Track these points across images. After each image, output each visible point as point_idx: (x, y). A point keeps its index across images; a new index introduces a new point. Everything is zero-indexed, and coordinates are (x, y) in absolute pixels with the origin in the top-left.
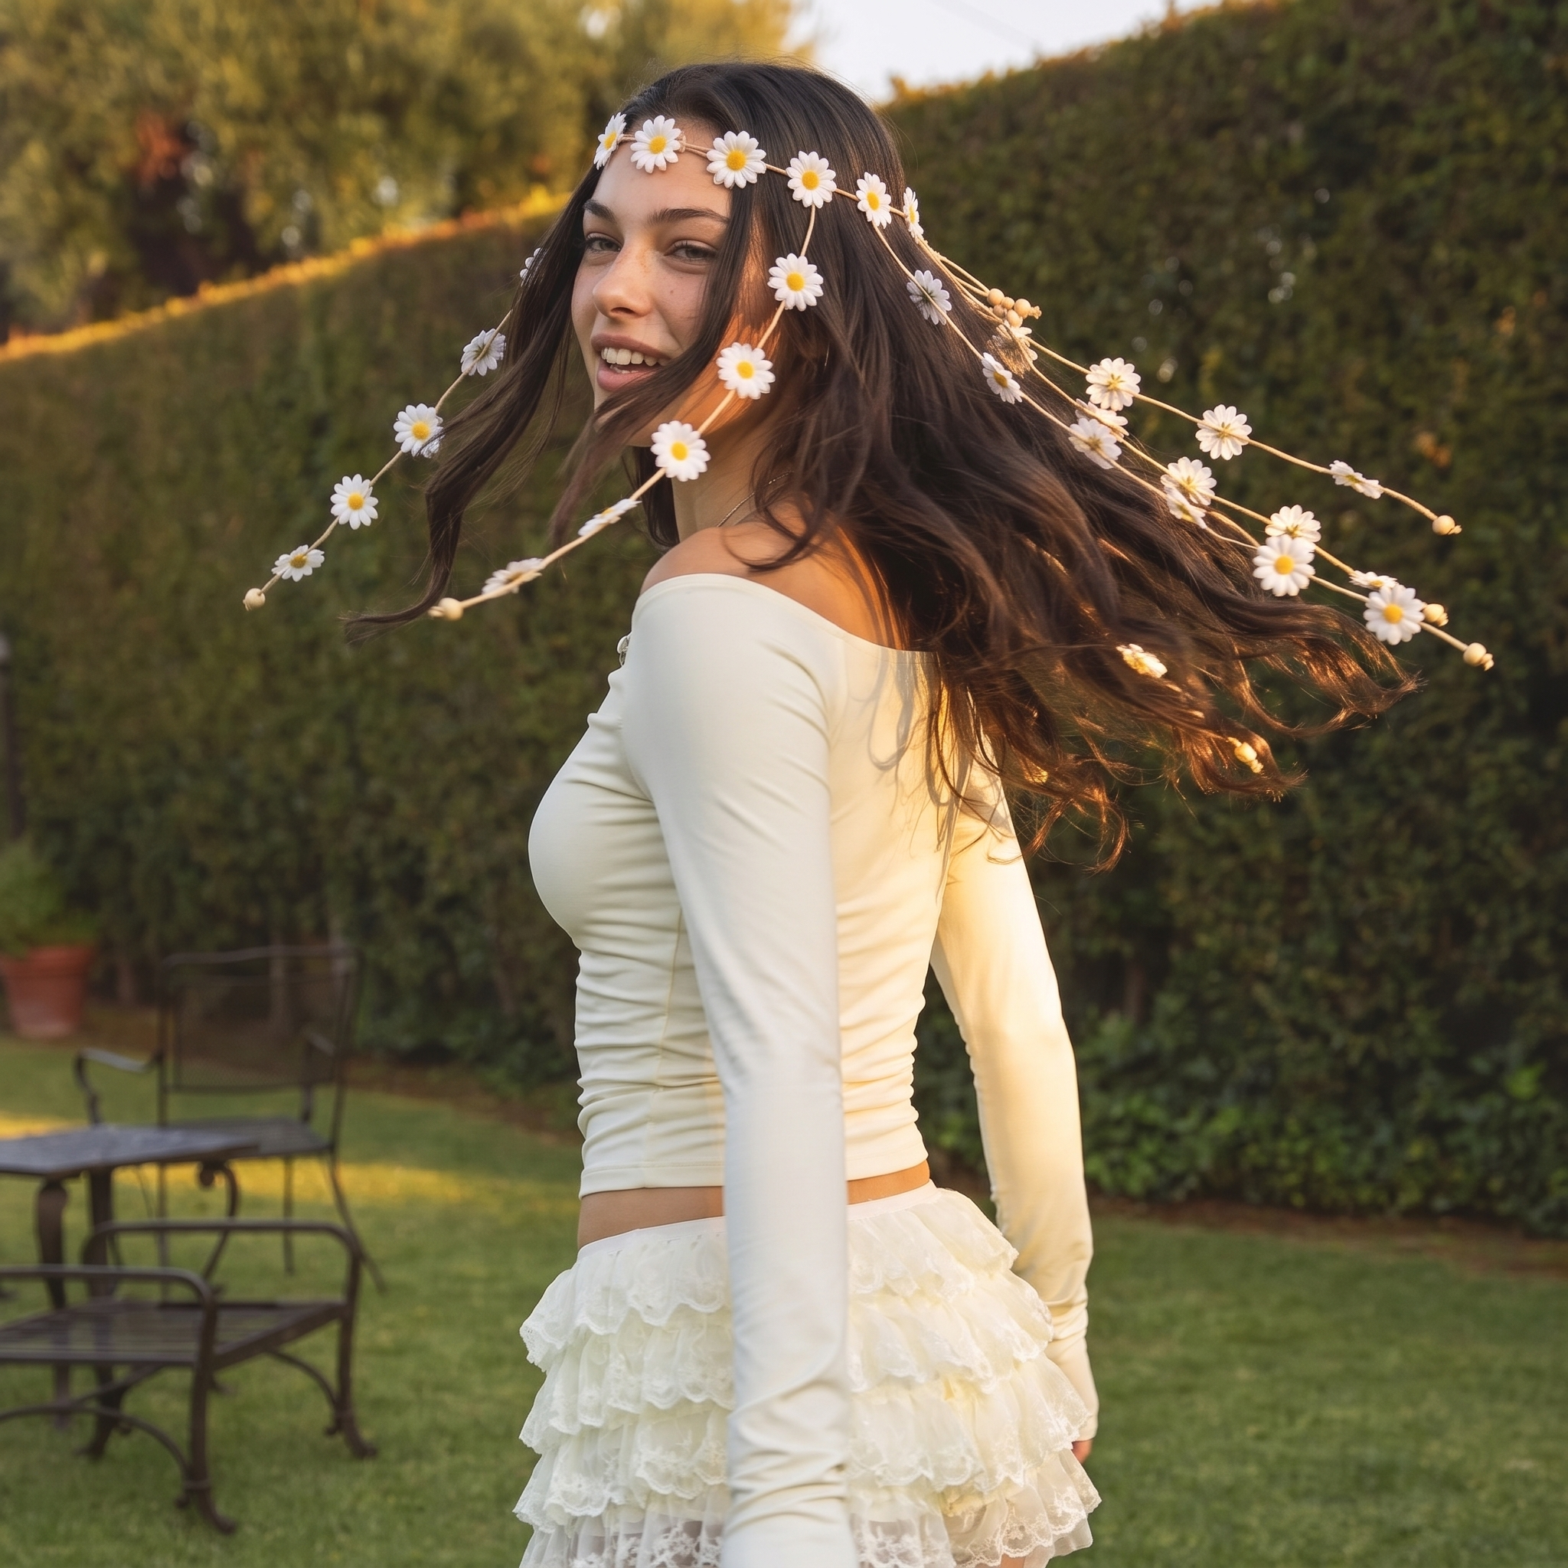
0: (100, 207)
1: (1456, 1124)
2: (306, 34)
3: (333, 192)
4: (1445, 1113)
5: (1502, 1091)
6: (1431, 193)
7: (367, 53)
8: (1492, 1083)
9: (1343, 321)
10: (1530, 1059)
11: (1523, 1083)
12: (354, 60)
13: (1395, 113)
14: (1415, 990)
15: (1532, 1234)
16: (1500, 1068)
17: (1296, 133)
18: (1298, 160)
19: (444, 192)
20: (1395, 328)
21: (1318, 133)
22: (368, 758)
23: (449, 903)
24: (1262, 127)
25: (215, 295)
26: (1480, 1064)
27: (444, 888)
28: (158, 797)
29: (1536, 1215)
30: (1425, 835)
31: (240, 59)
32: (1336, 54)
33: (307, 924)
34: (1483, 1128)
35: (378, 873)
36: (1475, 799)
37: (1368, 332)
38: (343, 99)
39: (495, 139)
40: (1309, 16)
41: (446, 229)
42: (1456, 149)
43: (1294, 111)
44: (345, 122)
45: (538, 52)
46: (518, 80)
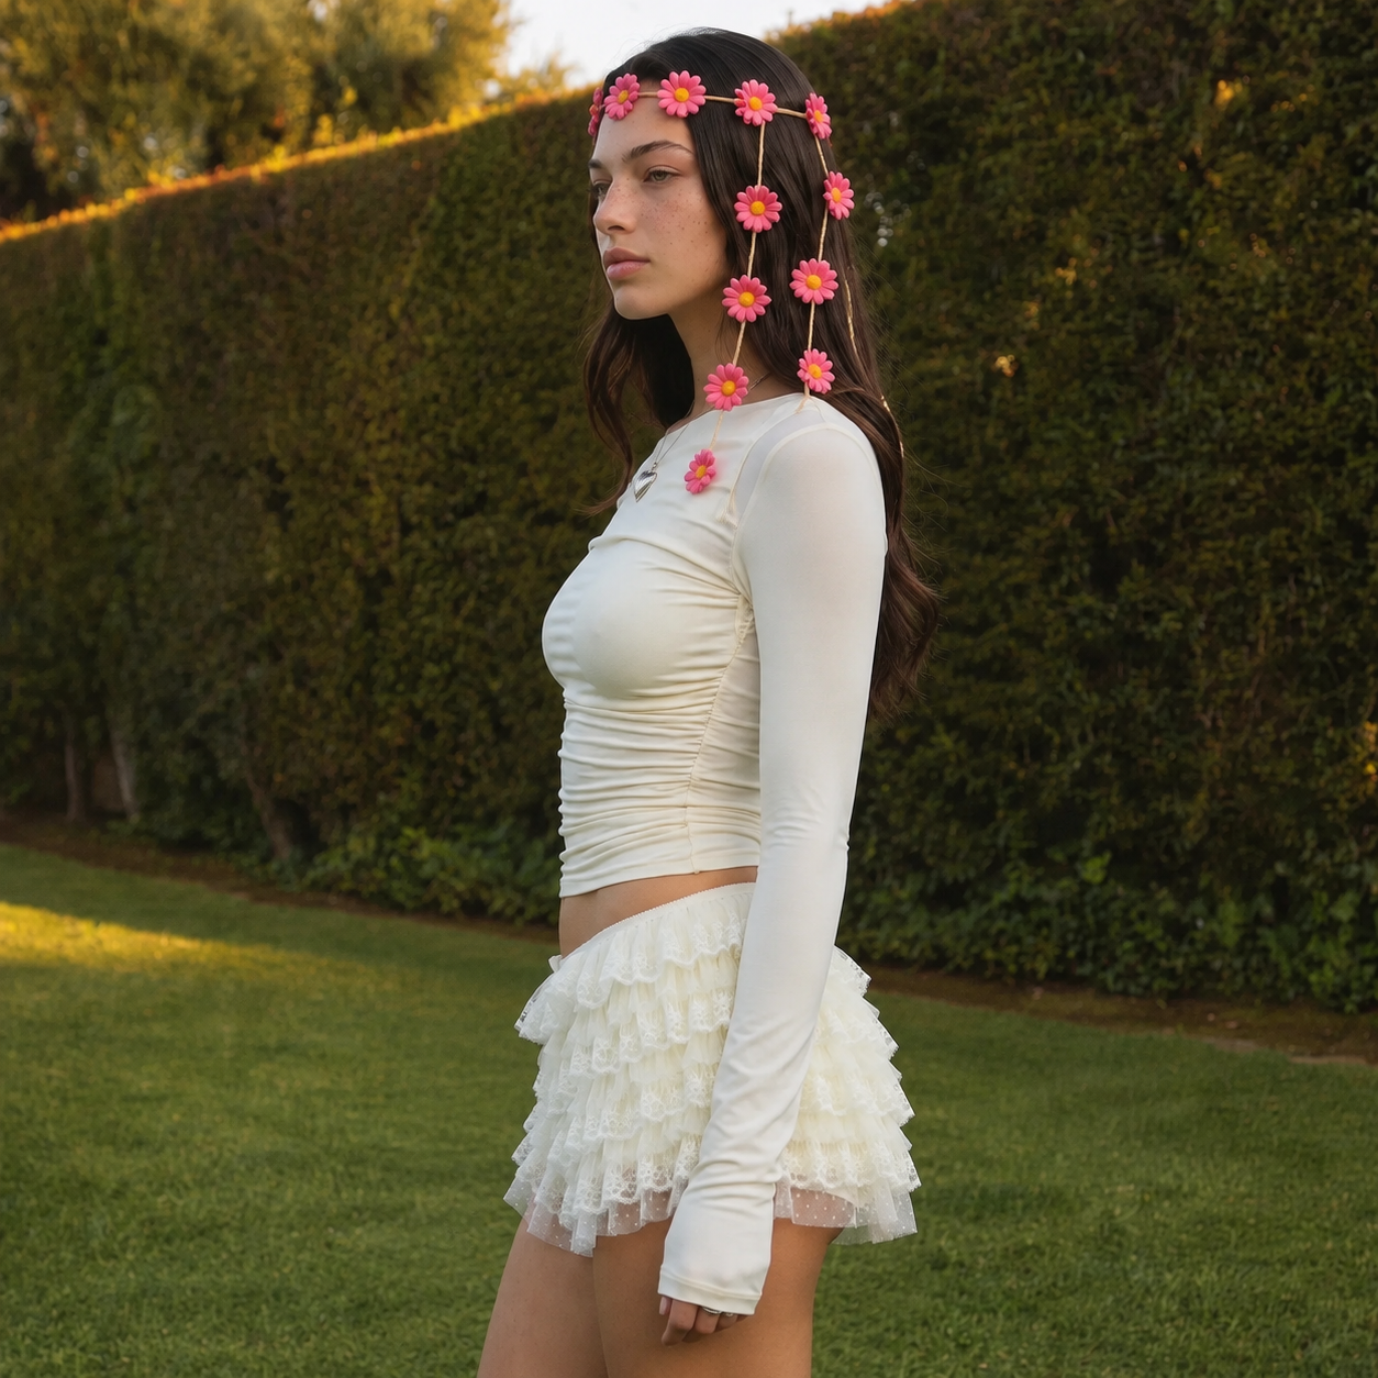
2: (84, 19)
3: (108, 143)
5: (1075, 877)
6: (1005, 169)
7: (134, 33)
8: (1068, 870)
10: (1098, 851)
11: (1094, 871)
12: (124, 41)
13: (974, 106)
16: (1074, 858)
17: (895, 119)
18: (900, 138)
19: (197, 143)
20: (981, 274)
21: (911, 120)
24: (866, 114)
26: (1058, 856)
29: (1109, 977)
31: (30, 40)
32: (927, 59)
34: (1061, 906)
37: (956, 277)
38: (116, 68)
39: (237, 105)
40: (905, 29)
41: (202, 181)
42: (1024, 135)
43: (893, 105)
44: (116, 88)
45: (274, 35)
46: (257, 56)
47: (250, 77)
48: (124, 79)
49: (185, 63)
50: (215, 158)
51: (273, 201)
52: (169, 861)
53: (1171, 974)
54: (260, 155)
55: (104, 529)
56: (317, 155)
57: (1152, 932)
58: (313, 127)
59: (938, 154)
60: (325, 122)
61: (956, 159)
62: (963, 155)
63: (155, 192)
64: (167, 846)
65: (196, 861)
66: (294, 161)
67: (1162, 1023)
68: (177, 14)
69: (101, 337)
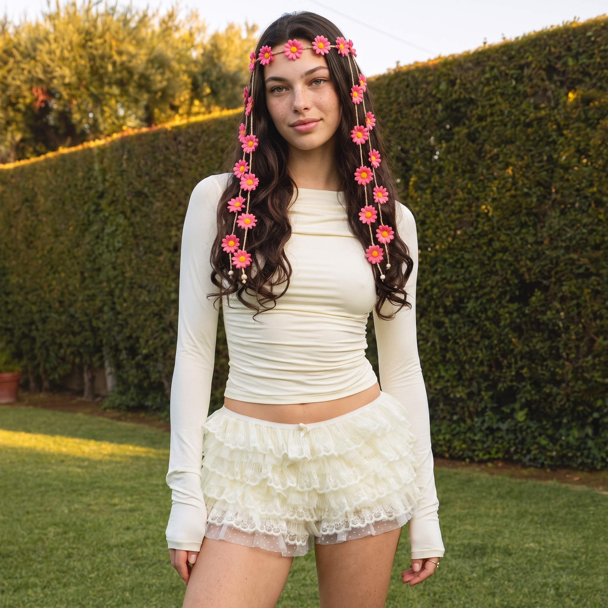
0: (19, 117)
1: (499, 429)
2: (92, 58)
3: (103, 112)
4: (495, 426)
5: (513, 418)
6: (484, 128)
8: (511, 415)
9: (456, 169)
10: (521, 409)
11: (521, 416)
12: (110, 68)
13: (473, 102)
14: (484, 385)
15: (524, 466)
16: (513, 411)
17: (440, 107)
18: (440, 115)
19: (141, 113)
20: (473, 171)
21: (447, 108)
22: (118, 308)
23: (146, 357)
24: (429, 105)
25: (63, 150)
26: (506, 410)
27: (145, 352)
28: (44, 321)
29: (526, 459)
30: (486, 335)
31: (70, 67)
32: (452, 83)
33: (97, 364)
34: (507, 430)
35: (121, 346)
36: (502, 323)
37: (464, 172)
38: (106, 80)
39: (159, 94)
40: (444, 70)
41: (144, 130)
42: (492, 114)
43: (439, 101)
44: (106, 89)
45: (175, 65)
46: (168, 74)
47: (165, 83)
48: (110, 84)
49: (136, 77)
50: (149, 120)
51: (175, 139)
52: (129, 415)
53: (552, 458)
54: (169, 118)
55: (102, 276)
56: (193, 119)
57: (544, 442)
58: (191, 104)
59: (456, 122)
60: (197, 102)
61: (464, 124)
62: (467, 122)
63: (126, 134)
64: (129, 409)
65: (142, 415)
66: (184, 122)
67: (547, 478)
68: (132, 57)
69: (101, 196)
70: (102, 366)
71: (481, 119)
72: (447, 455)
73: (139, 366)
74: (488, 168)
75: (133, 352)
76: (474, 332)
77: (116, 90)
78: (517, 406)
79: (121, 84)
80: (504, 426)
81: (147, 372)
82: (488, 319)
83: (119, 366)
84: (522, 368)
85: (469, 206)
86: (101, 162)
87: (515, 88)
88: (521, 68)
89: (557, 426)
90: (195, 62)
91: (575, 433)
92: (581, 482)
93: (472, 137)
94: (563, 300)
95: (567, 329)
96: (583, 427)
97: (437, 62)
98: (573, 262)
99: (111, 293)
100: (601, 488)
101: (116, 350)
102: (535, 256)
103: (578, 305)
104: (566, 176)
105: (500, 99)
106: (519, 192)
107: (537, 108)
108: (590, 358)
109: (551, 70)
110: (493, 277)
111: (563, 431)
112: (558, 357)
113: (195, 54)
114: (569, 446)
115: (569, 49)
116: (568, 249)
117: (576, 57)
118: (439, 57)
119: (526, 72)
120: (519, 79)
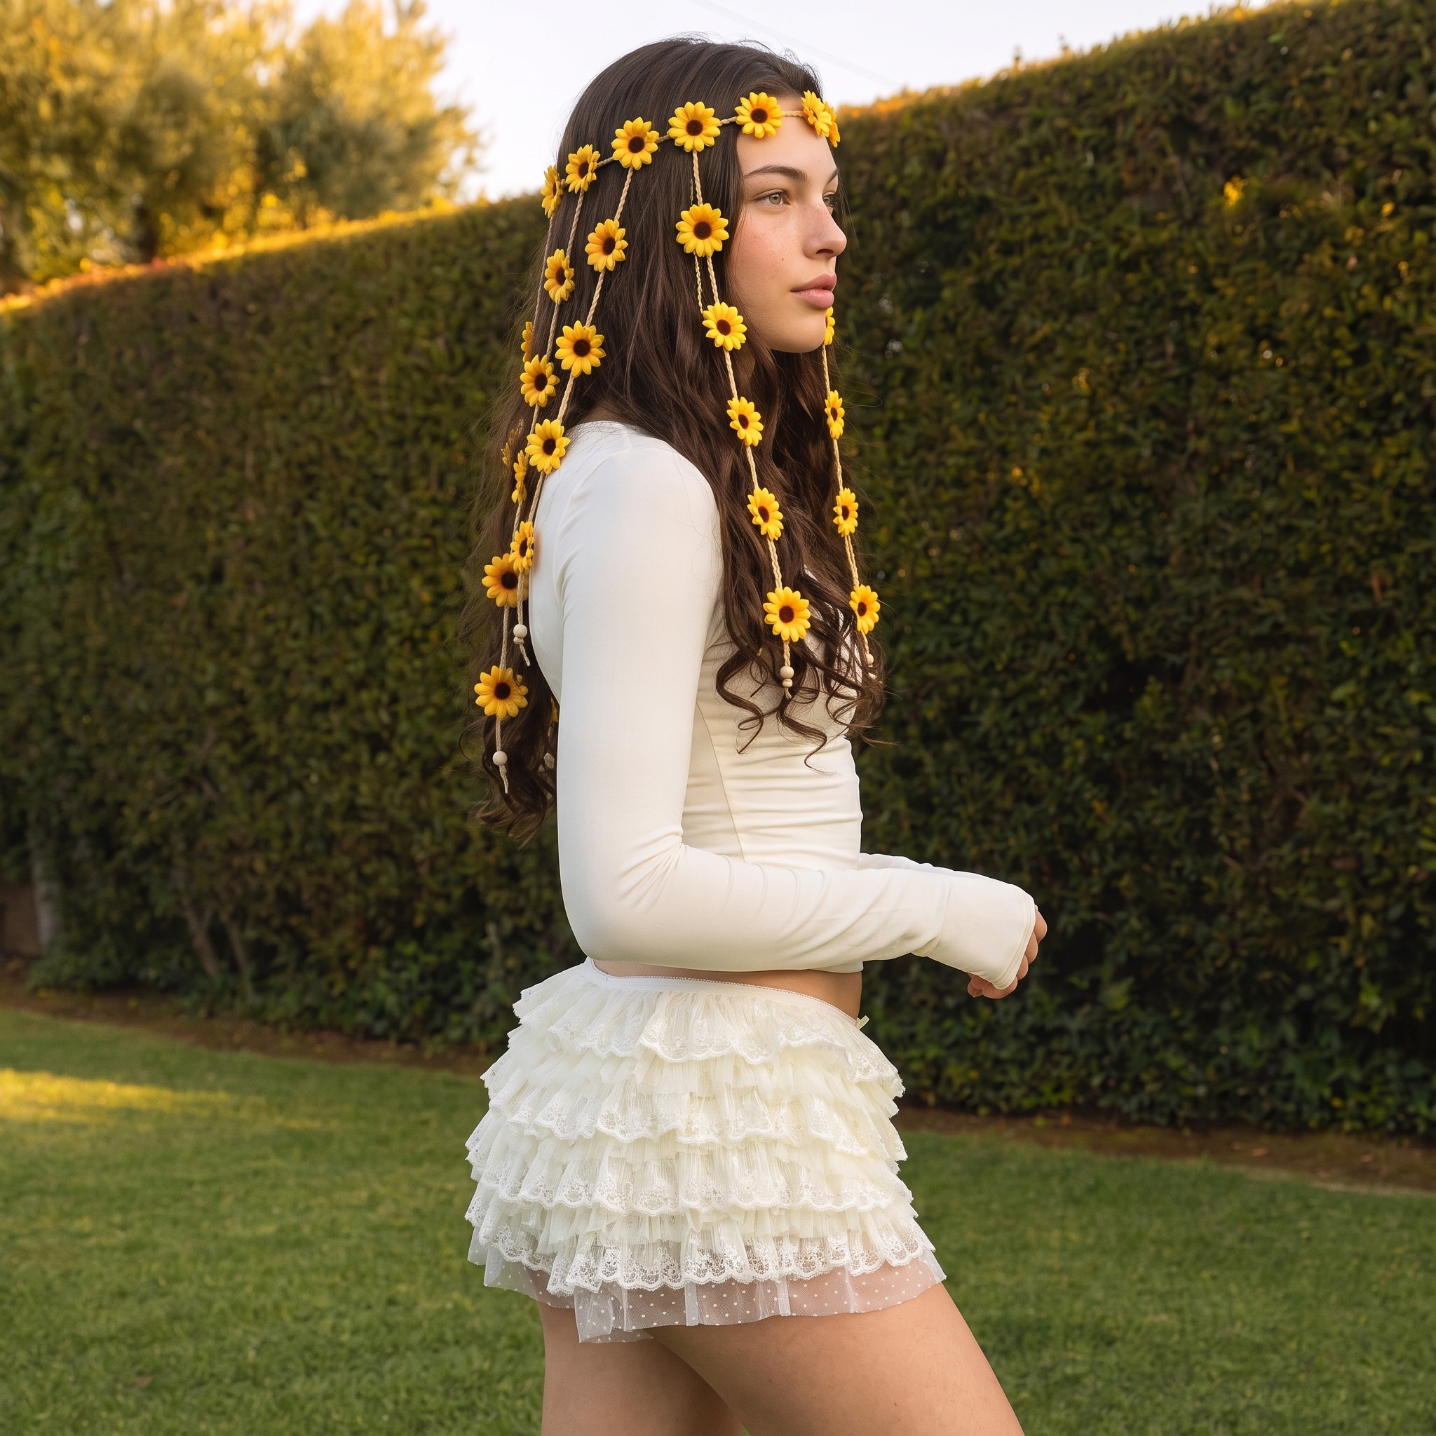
1: (1061, 1031)
4: (1051, 1024)
5: (1095, 1003)
6: (1015, 274)
7: (57, 102)
8: (1091, 995)
9: (947, 375)
10: (1118, 977)
11: (1117, 995)
12: (45, 108)
15: (1125, 1122)
16: (1096, 984)
17: (905, 218)
18: (907, 240)
19: (126, 225)
20: (991, 382)
21: (923, 221)
22: (67, 725)
23: (145, 853)
26: (1080, 981)
27: (139, 839)
29: (1130, 1106)
30: (1028, 795)
32: (936, 160)
33: (12, 874)
34: (1082, 1034)
35: (77, 827)
36: (1067, 763)
37: (967, 384)
38: (36, 141)
39: (173, 178)
40: (917, 126)
41: (132, 271)
42: (1037, 238)
43: (904, 204)
44: (35, 163)
45: (213, 103)
46: (195, 126)
47: (187, 149)
48: (46, 152)
49: (113, 135)
50: (147, 244)
51: (213, 294)
52: (98, 1004)
53: (1195, 1101)
54: (201, 238)
55: (26, 647)
56: (261, 244)
57: (1174, 1060)
58: (256, 204)
59: (948, 257)
60: (270, 200)
61: (968, 262)
62: (975, 259)
63: (83, 280)
64: (99, 988)
65: (133, 1003)
66: (238, 250)
67: (1185, 1152)
68: (103, 80)
69: (22, 440)
70: (26, 880)
71: (1007, 249)
72: (931, 1099)
73: (123, 878)
74: (1029, 372)
75: (105, 840)
76: (997, 784)
77: (59, 168)
78: (1106, 971)
79: (77, 150)
80: (1075, 1024)
81: (144, 892)
82: (1031, 752)
83: (68, 877)
84: (1118, 875)
85: (983, 468)
86: (21, 353)
87: (1093, 172)
88: (1109, 122)
89: (1208, 1021)
90: (266, 96)
91: (1253, 1035)
92: (1271, 1160)
93: (985, 295)
94: (1219, 703)
95: (1230, 776)
96: (1272, 1019)
97: (899, 105)
98: (1244, 609)
99: (48, 690)
100: (1323, 1175)
101: (64, 837)
102: (1147, 593)
103: (1255, 717)
104: (1223, 394)
105: (1055, 200)
106: (1106, 435)
107: (1147, 222)
108: (1286, 849)
109: (1182, 128)
110: (1044, 646)
111: (1222, 1033)
112: (1207, 846)
113: (265, 75)
114: (1236, 1069)
115: (1226, 75)
116: (1229, 577)
117: (1245, 94)
118: (905, 94)
119: (1123, 132)
120: (1103, 151)
